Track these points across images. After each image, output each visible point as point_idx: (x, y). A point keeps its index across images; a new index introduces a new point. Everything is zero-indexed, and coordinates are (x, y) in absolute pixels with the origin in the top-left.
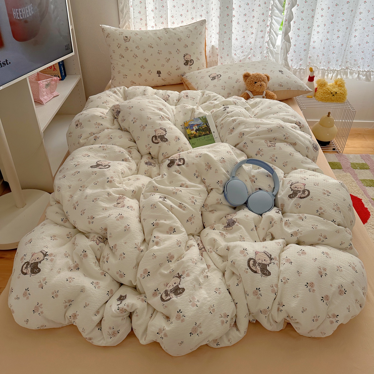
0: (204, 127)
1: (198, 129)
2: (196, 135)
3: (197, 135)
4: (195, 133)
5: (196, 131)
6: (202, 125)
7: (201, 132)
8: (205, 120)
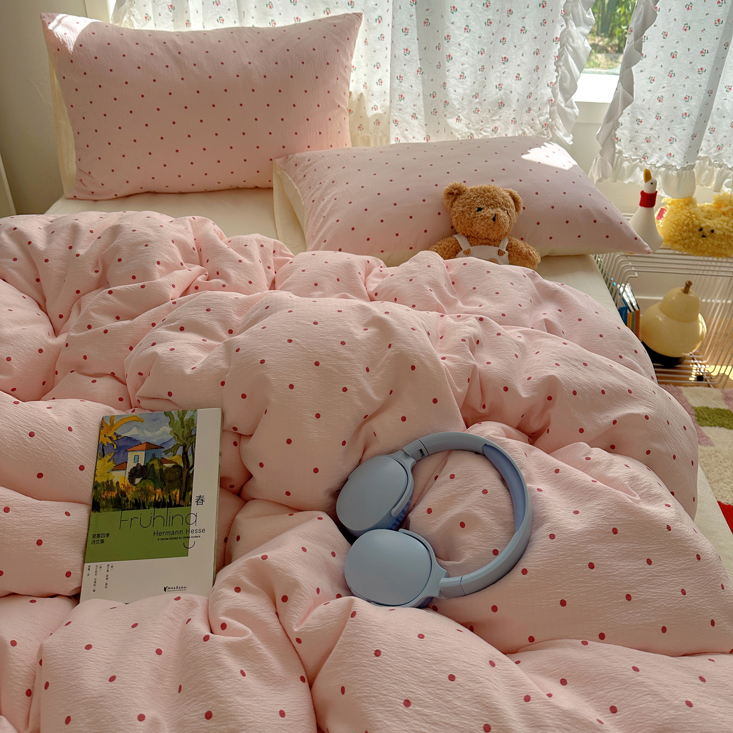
0: (170, 462)
1: (145, 467)
2: (123, 494)
3: (130, 496)
4: (127, 482)
5: (133, 475)
6: (166, 452)
7: (151, 488)
8: (186, 431)
